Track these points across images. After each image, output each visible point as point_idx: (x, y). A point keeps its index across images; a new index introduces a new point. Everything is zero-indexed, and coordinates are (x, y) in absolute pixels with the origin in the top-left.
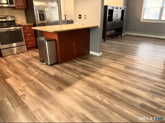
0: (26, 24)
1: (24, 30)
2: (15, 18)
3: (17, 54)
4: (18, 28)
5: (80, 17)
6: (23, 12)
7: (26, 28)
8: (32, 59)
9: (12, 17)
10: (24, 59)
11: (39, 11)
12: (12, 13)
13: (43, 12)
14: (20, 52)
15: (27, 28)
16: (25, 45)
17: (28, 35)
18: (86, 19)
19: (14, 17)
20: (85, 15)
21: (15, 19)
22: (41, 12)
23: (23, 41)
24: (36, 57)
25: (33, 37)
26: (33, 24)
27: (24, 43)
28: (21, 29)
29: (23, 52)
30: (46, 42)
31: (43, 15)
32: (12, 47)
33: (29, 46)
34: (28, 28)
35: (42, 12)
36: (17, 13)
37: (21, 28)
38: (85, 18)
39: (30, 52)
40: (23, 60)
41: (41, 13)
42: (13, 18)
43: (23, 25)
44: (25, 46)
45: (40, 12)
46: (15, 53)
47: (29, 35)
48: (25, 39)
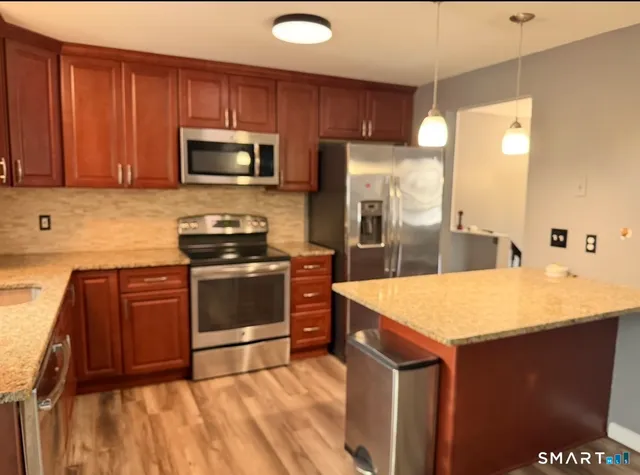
0: (306, 253)
1: (293, 275)
2: (267, 225)
3: (250, 372)
4: (273, 266)
5: (559, 239)
6: (301, 201)
7: (303, 268)
8: (307, 424)
9: (259, 219)
10: (275, 411)
11: (363, 203)
12: (261, 203)
13: (380, 207)
14: (261, 366)
15: (306, 267)
16: (285, 337)
17: (306, 295)
18: (593, 251)
19: (265, 219)
20: (595, 237)
21: (270, 227)
22: (371, 207)
23: (281, 319)
24: (324, 411)
25: (324, 304)
26: (332, 252)
27: (284, 328)
28: (282, 272)
29: (273, 365)
30: (396, 373)
31: (379, 218)
32: (237, 341)
33: (301, 342)
34: (311, 267)
35: (376, 205)
36: (278, 206)
37: (285, 269)
38: (591, 247)
39: (302, 367)
40: (268, 418)
41: (373, 210)
42: (263, 224)
43: (294, 253)
44: (288, 340)
45: (367, 206)
46: (245, 368)
47: (310, 295)
48: (293, 310)
